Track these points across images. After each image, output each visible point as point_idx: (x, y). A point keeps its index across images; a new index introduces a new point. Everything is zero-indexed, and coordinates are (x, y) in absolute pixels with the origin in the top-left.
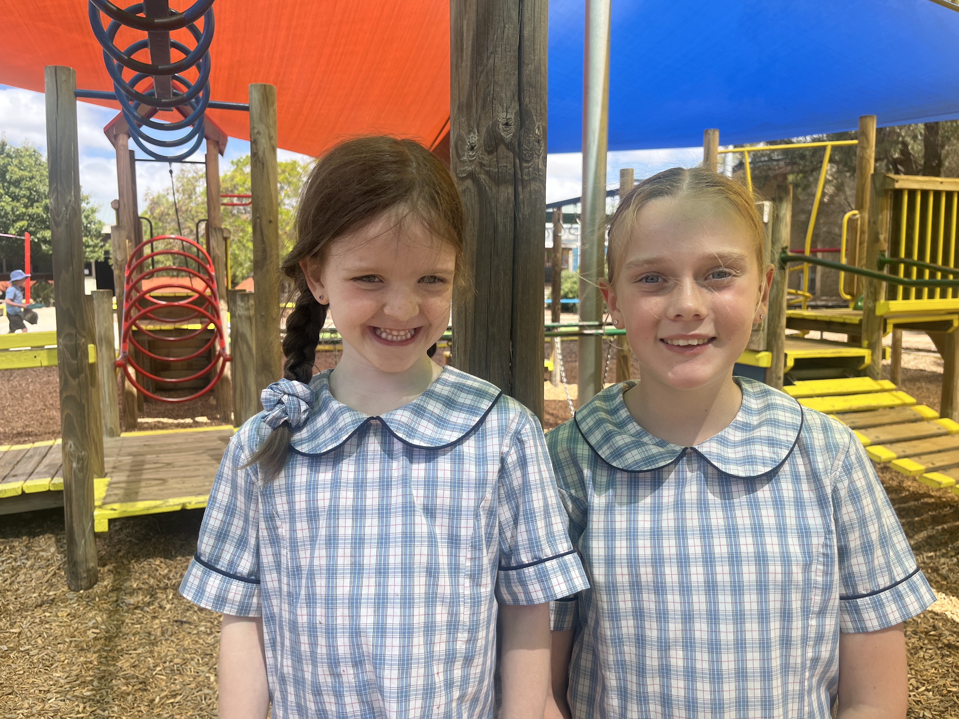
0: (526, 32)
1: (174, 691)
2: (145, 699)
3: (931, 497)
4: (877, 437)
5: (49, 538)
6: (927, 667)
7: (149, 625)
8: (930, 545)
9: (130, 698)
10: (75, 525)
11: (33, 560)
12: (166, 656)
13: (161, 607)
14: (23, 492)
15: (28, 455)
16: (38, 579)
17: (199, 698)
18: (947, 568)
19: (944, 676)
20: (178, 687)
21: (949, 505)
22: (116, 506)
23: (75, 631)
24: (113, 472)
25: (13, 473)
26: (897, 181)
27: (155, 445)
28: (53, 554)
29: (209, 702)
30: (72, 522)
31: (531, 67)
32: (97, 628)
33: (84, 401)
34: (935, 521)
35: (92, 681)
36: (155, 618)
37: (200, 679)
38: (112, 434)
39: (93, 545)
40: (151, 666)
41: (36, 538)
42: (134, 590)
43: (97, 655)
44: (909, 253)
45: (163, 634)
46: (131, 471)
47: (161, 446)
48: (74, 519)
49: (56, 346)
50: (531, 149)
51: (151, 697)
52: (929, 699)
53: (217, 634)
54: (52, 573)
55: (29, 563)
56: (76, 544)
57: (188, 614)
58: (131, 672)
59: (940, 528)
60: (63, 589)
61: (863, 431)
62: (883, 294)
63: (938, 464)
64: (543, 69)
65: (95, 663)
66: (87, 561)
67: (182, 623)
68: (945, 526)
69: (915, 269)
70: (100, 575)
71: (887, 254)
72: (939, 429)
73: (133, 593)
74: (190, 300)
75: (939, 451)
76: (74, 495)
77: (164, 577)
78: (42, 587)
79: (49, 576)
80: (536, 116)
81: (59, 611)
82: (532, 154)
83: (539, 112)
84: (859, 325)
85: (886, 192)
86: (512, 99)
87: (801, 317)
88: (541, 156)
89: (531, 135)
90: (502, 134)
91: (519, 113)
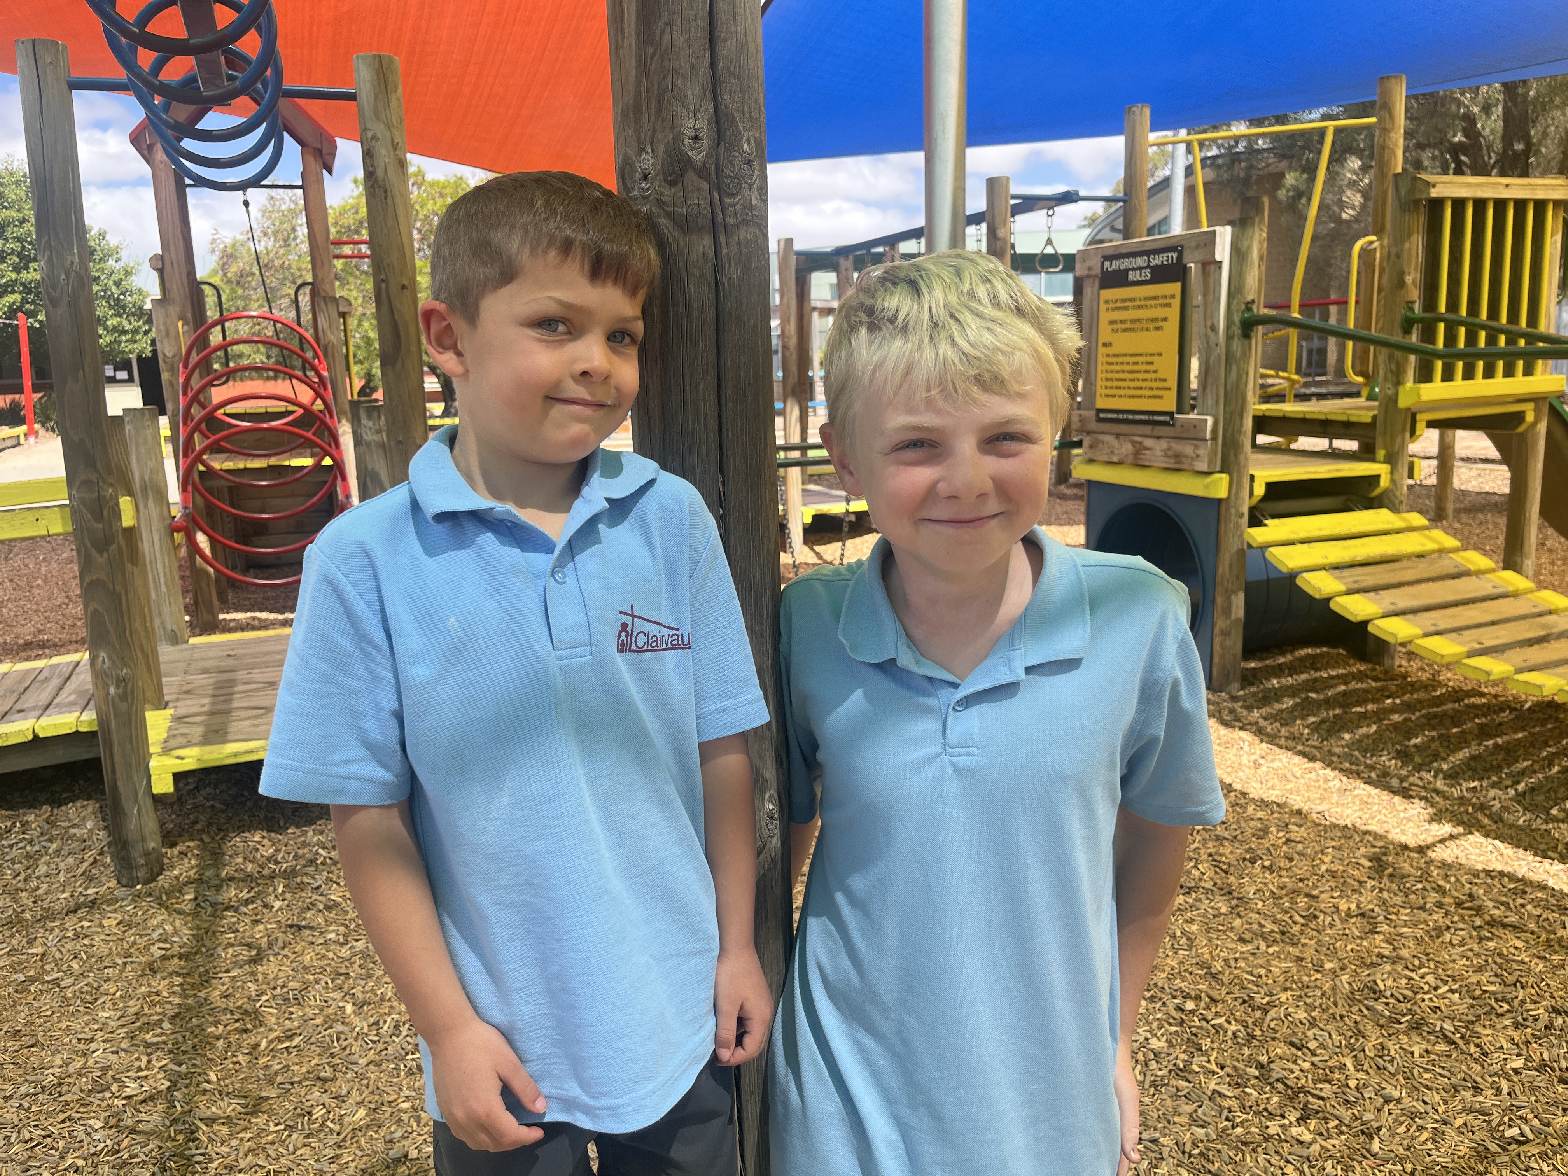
1: (290, 1030)
2: (244, 1044)
3: (1482, 695)
4: (1392, 604)
5: (83, 807)
6: (1455, 957)
7: (247, 934)
8: (1474, 770)
9: (220, 1043)
10: (120, 784)
11: (59, 841)
12: (277, 978)
13: (265, 906)
14: (36, 736)
15: (41, 677)
16: (69, 870)
17: (328, 1039)
18: (1499, 806)
19: (1480, 969)
20: (296, 1024)
21: (1509, 707)
22: (182, 752)
23: (131, 947)
24: (177, 700)
25: (18, 707)
26: (1434, 186)
27: (244, 656)
28: (91, 831)
29: (344, 1044)
30: (115, 781)
31: (731, 44)
32: (166, 941)
33: (119, 588)
34: (1484, 732)
35: (160, 1021)
36: (256, 922)
37: (330, 1011)
38: (175, 639)
39: (152, 814)
40: (253, 994)
41: (63, 808)
42: (223, 880)
43: (167, 982)
44: (1453, 304)
45: (270, 945)
47: (254, 656)
48: (118, 775)
49: (67, 502)
50: (737, 176)
51: (253, 1041)
52: (1453, 1003)
53: (355, 944)
54: (91, 860)
55: (54, 846)
56: (125, 814)
57: (309, 915)
58: (222, 1003)
59: (1491, 742)
60: (110, 885)
61: (1372, 594)
62: (1410, 374)
63: (1488, 643)
64: (752, 46)
65: (165, 994)
66: (143, 839)
67: (300, 928)
68: (1500, 741)
69: (1462, 331)
70: (166, 861)
71: (1417, 308)
72: (1494, 587)
73: (221, 887)
74: (290, 418)
75: (1493, 623)
76: (114, 736)
77: (269, 859)
78: (76, 882)
79: (86, 864)
80: (743, 122)
81: (104, 918)
82: (740, 183)
83: (747, 115)
84: (1372, 425)
85: (1417, 203)
86: (702, 98)
87: (1280, 414)
88: (755, 186)
89: (736, 153)
90: (689, 153)
91: (714, 119)
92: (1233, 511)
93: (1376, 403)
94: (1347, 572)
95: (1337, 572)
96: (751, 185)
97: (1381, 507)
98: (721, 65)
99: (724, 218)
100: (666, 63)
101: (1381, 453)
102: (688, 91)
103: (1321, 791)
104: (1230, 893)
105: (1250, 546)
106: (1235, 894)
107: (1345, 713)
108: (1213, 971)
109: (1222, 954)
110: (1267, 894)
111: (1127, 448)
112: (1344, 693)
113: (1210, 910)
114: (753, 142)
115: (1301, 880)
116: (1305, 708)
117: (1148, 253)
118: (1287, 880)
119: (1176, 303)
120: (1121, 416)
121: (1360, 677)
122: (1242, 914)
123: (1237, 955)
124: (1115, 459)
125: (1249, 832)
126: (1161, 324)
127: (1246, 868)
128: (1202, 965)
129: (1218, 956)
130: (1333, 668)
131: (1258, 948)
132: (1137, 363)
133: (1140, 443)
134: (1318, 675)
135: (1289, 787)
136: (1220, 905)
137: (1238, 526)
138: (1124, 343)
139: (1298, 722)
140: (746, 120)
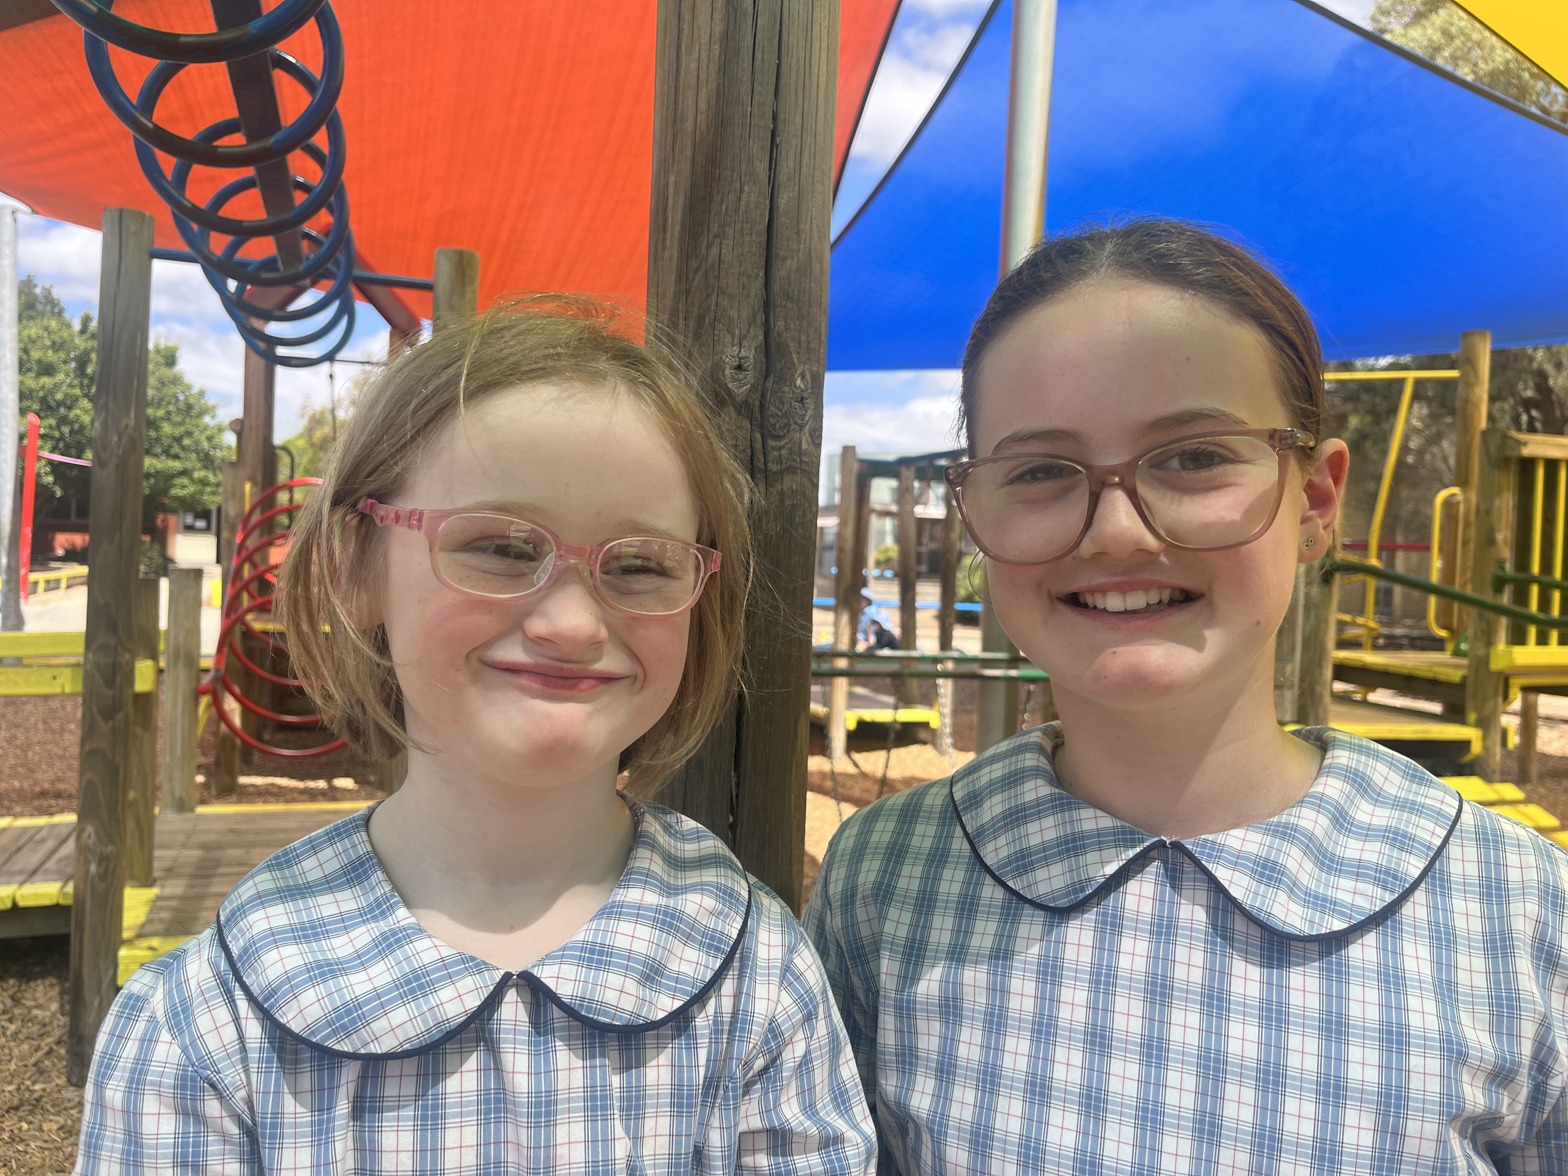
0: (782, 202)
10: (85, 971)
11: (19, 1023)
14: (15, 905)
15: (38, 837)
16: (22, 1058)
22: (155, 942)
23: (67, 1159)
24: (165, 878)
25: (6, 868)
26: (1526, 445)
27: (247, 832)
30: (80, 966)
31: (791, 263)
33: (118, 759)
38: (183, 806)
41: (32, 984)
44: (1547, 565)
46: (194, 877)
47: (256, 832)
48: (85, 961)
49: (82, 661)
50: (786, 415)
54: (46, 1049)
55: (13, 1028)
56: (85, 1004)
60: (58, 1081)
62: (1502, 635)
64: (816, 267)
69: (1557, 595)
71: (1509, 567)
76: (88, 915)
78: (26, 1072)
79: (40, 1053)
80: (798, 353)
81: (45, 1120)
82: (788, 425)
83: (804, 345)
84: (1462, 685)
85: (1506, 461)
86: (752, 322)
87: (1358, 663)
88: (807, 427)
89: (786, 389)
90: (730, 386)
91: (763, 348)
93: (1464, 661)
96: (801, 427)
97: (1472, 773)
98: (776, 287)
99: (765, 464)
100: (712, 281)
101: (1472, 717)
102: (734, 314)
114: (808, 377)
140: (802, 351)
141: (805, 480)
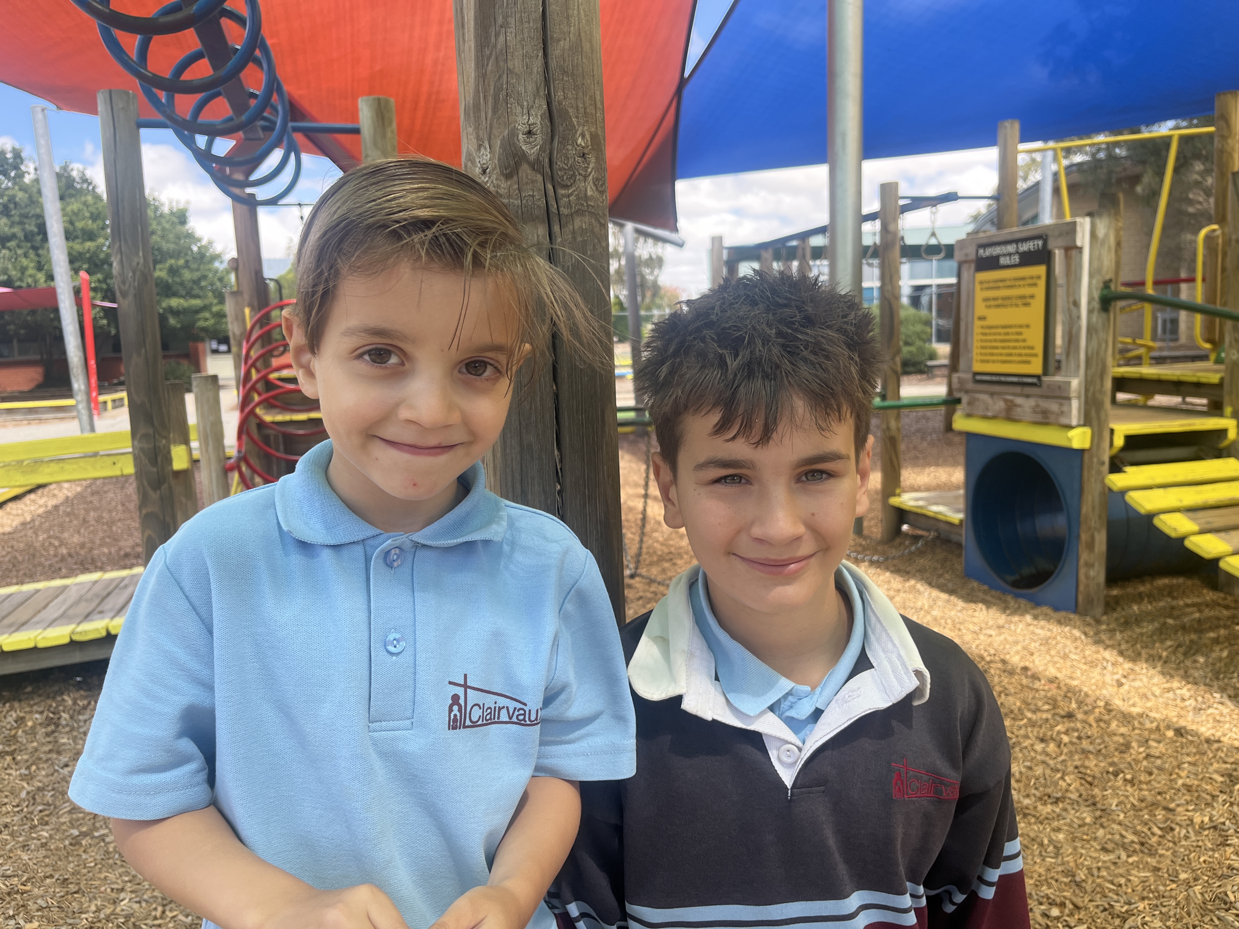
15: (122, 585)
25: (99, 608)
31: (564, 44)
33: (168, 519)
49: (131, 450)
50: (571, 168)
80: (577, 117)
82: (574, 175)
84: (1220, 386)
86: (536, 95)
87: (1137, 376)
88: (591, 177)
89: (570, 147)
90: (524, 148)
91: (547, 114)
92: (1095, 460)
93: (1222, 367)
94: (1200, 514)
95: (1191, 514)
96: (585, 177)
97: (1229, 456)
98: (553, 64)
99: (558, 209)
100: (502, 64)
101: (1228, 410)
102: (521, 89)
103: (1178, 709)
104: (1094, 804)
105: (1110, 490)
106: (1099, 806)
107: (1200, 638)
108: (1078, 879)
109: (1086, 863)
110: (1129, 806)
111: (1000, 405)
112: (1199, 621)
113: (1075, 820)
114: (588, 136)
115: (1159, 793)
116: (1162, 632)
117: (1016, 241)
118: (1146, 793)
119: (1042, 283)
120: (994, 378)
121: (1214, 605)
122: (1105, 824)
123: (1100, 864)
124: (990, 414)
125: (1112, 747)
126: (1028, 300)
127: (1109, 780)
128: (1065, 873)
129: (1082, 864)
130: (1188, 597)
131: (1119, 858)
132: (1007, 334)
133: (1011, 401)
134: (1174, 603)
135: (1149, 704)
136: (1085, 815)
137: (1099, 472)
138: (997, 317)
139: (1157, 645)
140: (580, 115)
141: (593, 220)
